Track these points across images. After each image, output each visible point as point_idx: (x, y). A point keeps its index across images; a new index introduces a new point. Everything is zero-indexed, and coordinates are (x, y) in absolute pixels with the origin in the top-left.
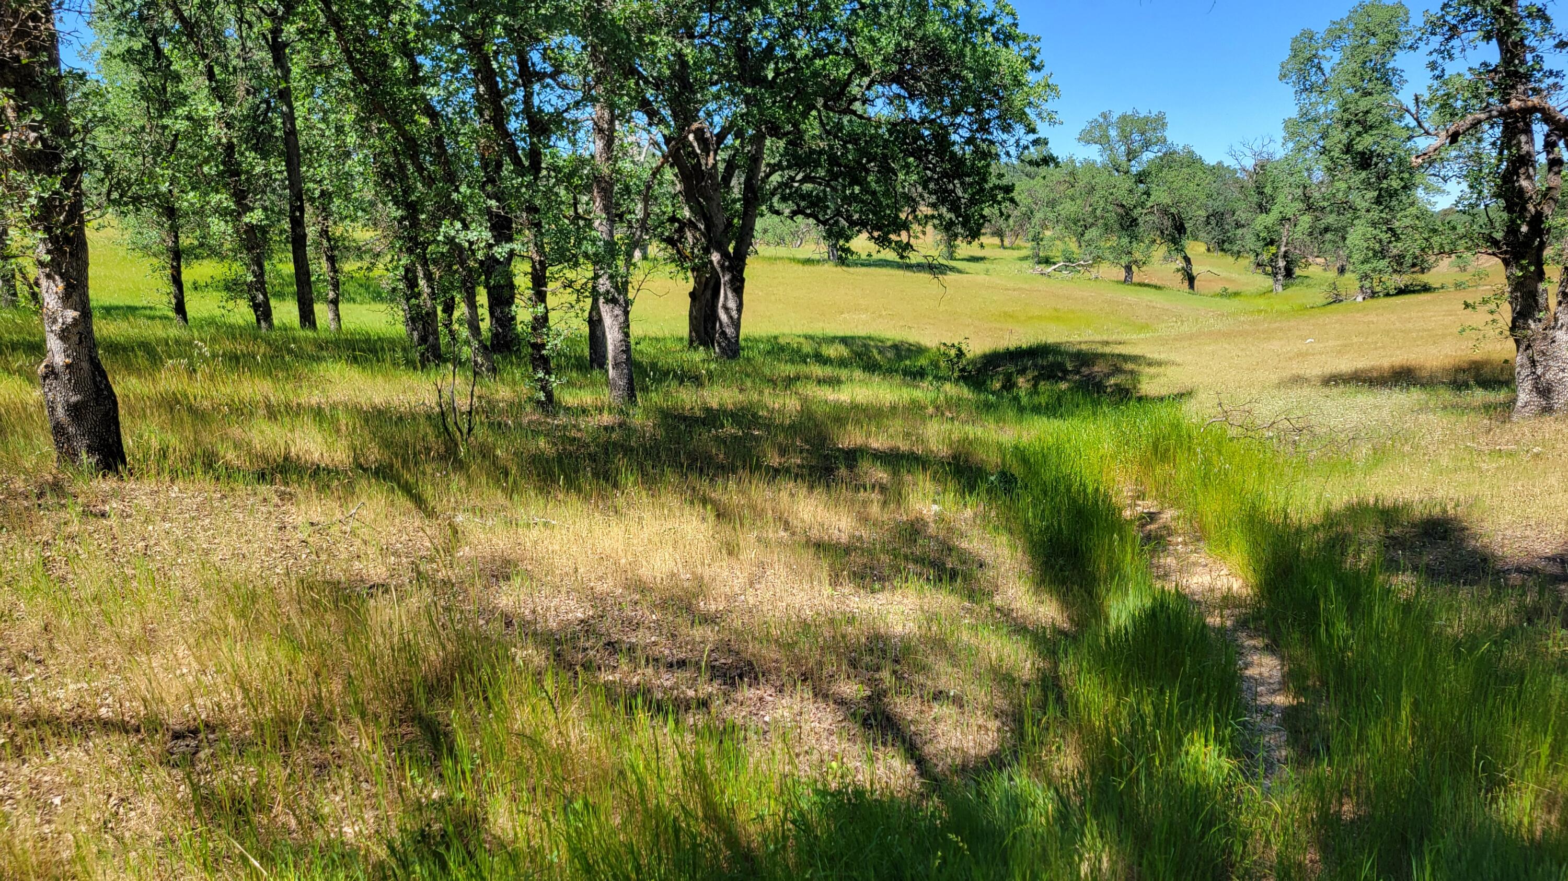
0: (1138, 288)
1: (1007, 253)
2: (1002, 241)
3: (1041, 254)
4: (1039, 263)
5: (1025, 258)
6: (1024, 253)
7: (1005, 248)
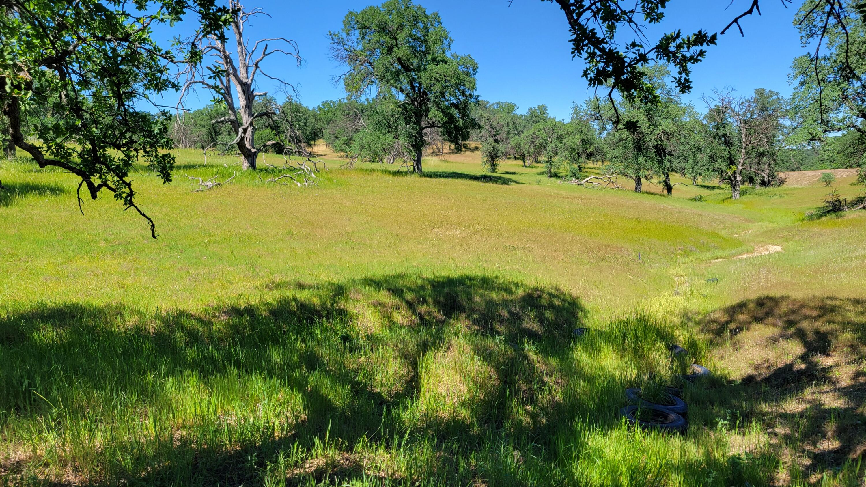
0: (646, 195)
1: (528, 170)
2: (524, 162)
3: (553, 171)
4: (551, 176)
5: (542, 173)
6: (540, 170)
7: (526, 167)
